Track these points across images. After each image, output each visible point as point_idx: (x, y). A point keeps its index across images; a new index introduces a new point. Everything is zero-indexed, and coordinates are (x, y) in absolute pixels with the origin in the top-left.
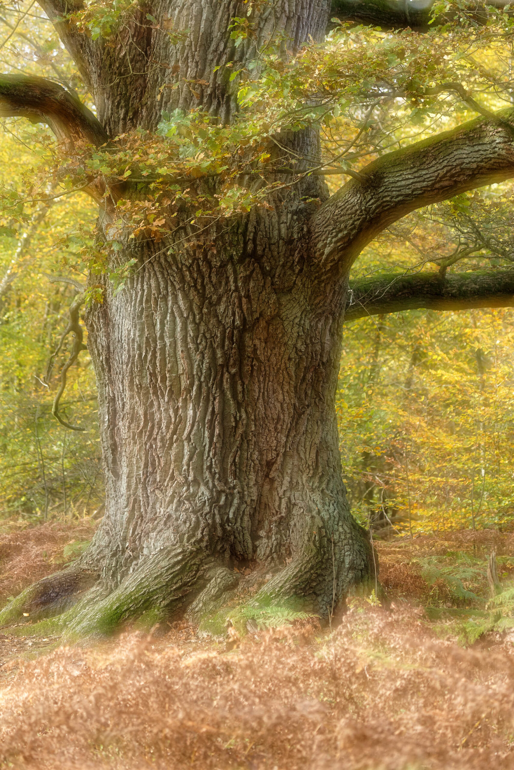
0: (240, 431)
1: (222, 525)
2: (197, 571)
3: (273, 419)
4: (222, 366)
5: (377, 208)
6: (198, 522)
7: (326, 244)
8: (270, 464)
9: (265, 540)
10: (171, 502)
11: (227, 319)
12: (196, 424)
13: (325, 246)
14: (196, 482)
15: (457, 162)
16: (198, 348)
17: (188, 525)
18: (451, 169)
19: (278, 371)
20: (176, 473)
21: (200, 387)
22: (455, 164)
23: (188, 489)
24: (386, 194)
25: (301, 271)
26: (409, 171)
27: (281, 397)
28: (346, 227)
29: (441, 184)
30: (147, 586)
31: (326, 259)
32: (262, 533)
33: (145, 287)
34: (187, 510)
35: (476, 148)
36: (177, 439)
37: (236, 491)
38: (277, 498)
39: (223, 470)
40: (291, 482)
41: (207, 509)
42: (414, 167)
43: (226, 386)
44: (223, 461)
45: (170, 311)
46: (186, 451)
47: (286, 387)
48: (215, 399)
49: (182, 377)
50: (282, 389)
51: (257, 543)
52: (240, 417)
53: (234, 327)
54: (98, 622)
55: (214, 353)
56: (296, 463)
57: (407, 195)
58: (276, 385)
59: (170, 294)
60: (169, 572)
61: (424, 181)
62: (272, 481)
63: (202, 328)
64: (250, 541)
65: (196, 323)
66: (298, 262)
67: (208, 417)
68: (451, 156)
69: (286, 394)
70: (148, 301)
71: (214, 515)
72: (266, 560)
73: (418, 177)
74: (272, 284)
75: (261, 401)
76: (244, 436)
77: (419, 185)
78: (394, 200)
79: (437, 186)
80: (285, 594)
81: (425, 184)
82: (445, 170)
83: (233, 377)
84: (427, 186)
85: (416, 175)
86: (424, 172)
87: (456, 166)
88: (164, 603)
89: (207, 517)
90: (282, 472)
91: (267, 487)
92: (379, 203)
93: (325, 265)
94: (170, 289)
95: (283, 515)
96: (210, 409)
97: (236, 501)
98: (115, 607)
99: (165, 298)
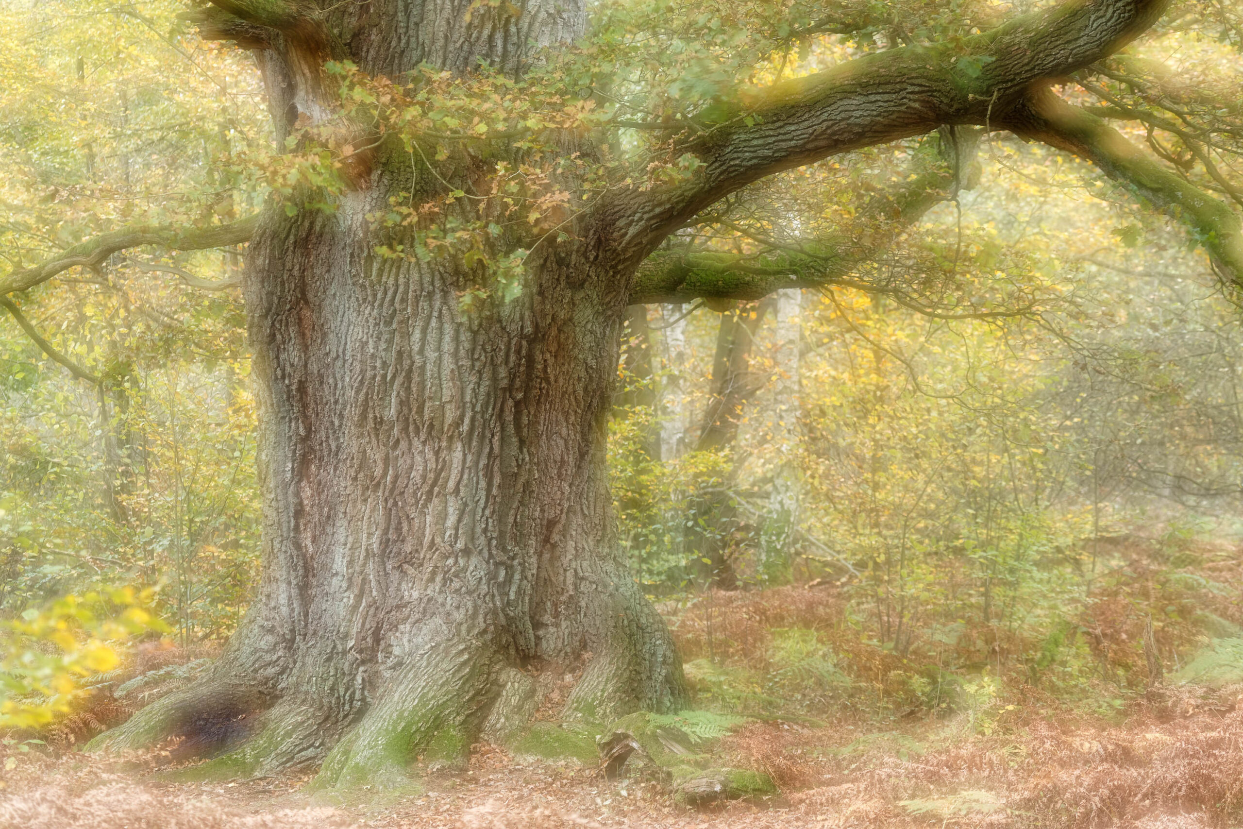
0: (522, 480)
1: (503, 610)
2: (489, 674)
3: (555, 462)
4: (504, 390)
5: (721, 174)
6: (475, 607)
7: (633, 221)
8: (551, 524)
9: (552, 629)
10: (432, 580)
11: (513, 325)
12: (467, 471)
13: (629, 224)
14: (467, 552)
15: (843, 115)
16: (473, 366)
17: (462, 611)
18: (833, 125)
19: (563, 395)
20: (438, 540)
21: (473, 420)
22: (838, 118)
23: (456, 562)
24: (735, 155)
25: (596, 257)
26: (770, 126)
27: (564, 432)
28: (669, 200)
29: (816, 143)
30: (433, 697)
31: (629, 243)
32: (547, 618)
33: (401, 280)
34: (457, 591)
35: (873, 98)
36: (439, 493)
37: (516, 562)
38: (562, 571)
39: (502, 534)
40: (576, 548)
41: (484, 588)
42: (779, 120)
43: (509, 417)
44: (501, 520)
45: (435, 314)
46: (451, 510)
47: (572, 418)
48: (493, 436)
49: (448, 406)
50: (567, 421)
51: (541, 633)
52: (523, 460)
53: (522, 336)
54: (385, 749)
55: (495, 372)
56: (580, 521)
57: (765, 158)
58: (560, 416)
59: (437, 291)
60: (458, 676)
61: (791, 140)
62: (554, 546)
63: (481, 338)
64: (531, 631)
65: (472, 331)
66: (594, 247)
67: (483, 462)
68: (833, 107)
69: (571, 427)
70: (403, 300)
71: (493, 596)
72: (557, 656)
73: (785, 134)
74: (568, 277)
75: (544, 437)
76: (527, 485)
77: (784, 145)
78: (745, 163)
79: (809, 146)
80: (610, 699)
81: (793, 143)
82: (825, 125)
83: (517, 404)
84: (796, 147)
85: (782, 131)
86: (793, 128)
87: (840, 121)
88: (460, 718)
89: (487, 598)
90: (564, 533)
91: (546, 556)
92: (724, 167)
93: (625, 250)
94: (438, 284)
95: (571, 593)
96: (487, 450)
97: (517, 576)
98: (400, 729)
99: (430, 295)
